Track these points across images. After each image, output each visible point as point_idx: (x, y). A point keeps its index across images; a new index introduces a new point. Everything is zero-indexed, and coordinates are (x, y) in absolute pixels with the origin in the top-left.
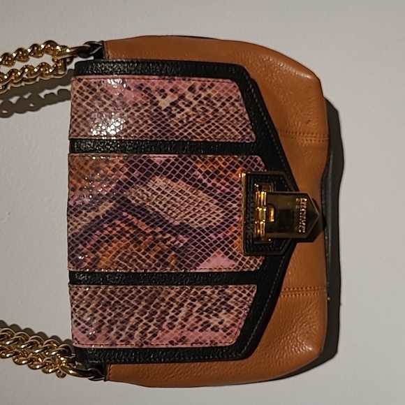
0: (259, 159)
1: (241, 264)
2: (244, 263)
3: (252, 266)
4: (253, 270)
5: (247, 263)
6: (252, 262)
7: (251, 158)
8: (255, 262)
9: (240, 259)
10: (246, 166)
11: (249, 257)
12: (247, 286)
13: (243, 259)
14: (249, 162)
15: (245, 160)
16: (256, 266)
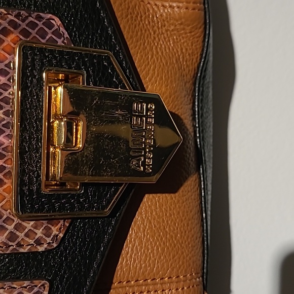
0: (57, 22)
1: (12, 237)
2: (21, 235)
3: (39, 242)
4: (41, 249)
5: (27, 235)
6: (39, 233)
7: (39, 18)
8: (47, 232)
9: (11, 228)
10: (25, 33)
11: (32, 223)
12: (26, 283)
13: (18, 227)
14: (33, 25)
15: (23, 21)
16: (49, 240)
